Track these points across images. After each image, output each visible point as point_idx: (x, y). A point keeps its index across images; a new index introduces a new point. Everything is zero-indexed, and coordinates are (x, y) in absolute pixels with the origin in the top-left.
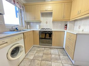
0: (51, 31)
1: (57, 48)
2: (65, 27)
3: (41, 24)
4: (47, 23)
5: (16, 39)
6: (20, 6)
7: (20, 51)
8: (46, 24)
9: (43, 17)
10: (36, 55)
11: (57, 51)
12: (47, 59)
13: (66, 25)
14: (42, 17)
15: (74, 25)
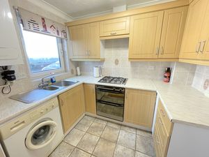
0: (123, 88)
1: (136, 129)
2: (166, 77)
3: (105, 65)
4: (117, 62)
5: (42, 113)
6: (58, 31)
7: (50, 133)
8: (114, 64)
9: (108, 48)
10: (86, 137)
11: (134, 136)
12: (104, 153)
13: (169, 71)
14: (105, 48)
15: (193, 74)
